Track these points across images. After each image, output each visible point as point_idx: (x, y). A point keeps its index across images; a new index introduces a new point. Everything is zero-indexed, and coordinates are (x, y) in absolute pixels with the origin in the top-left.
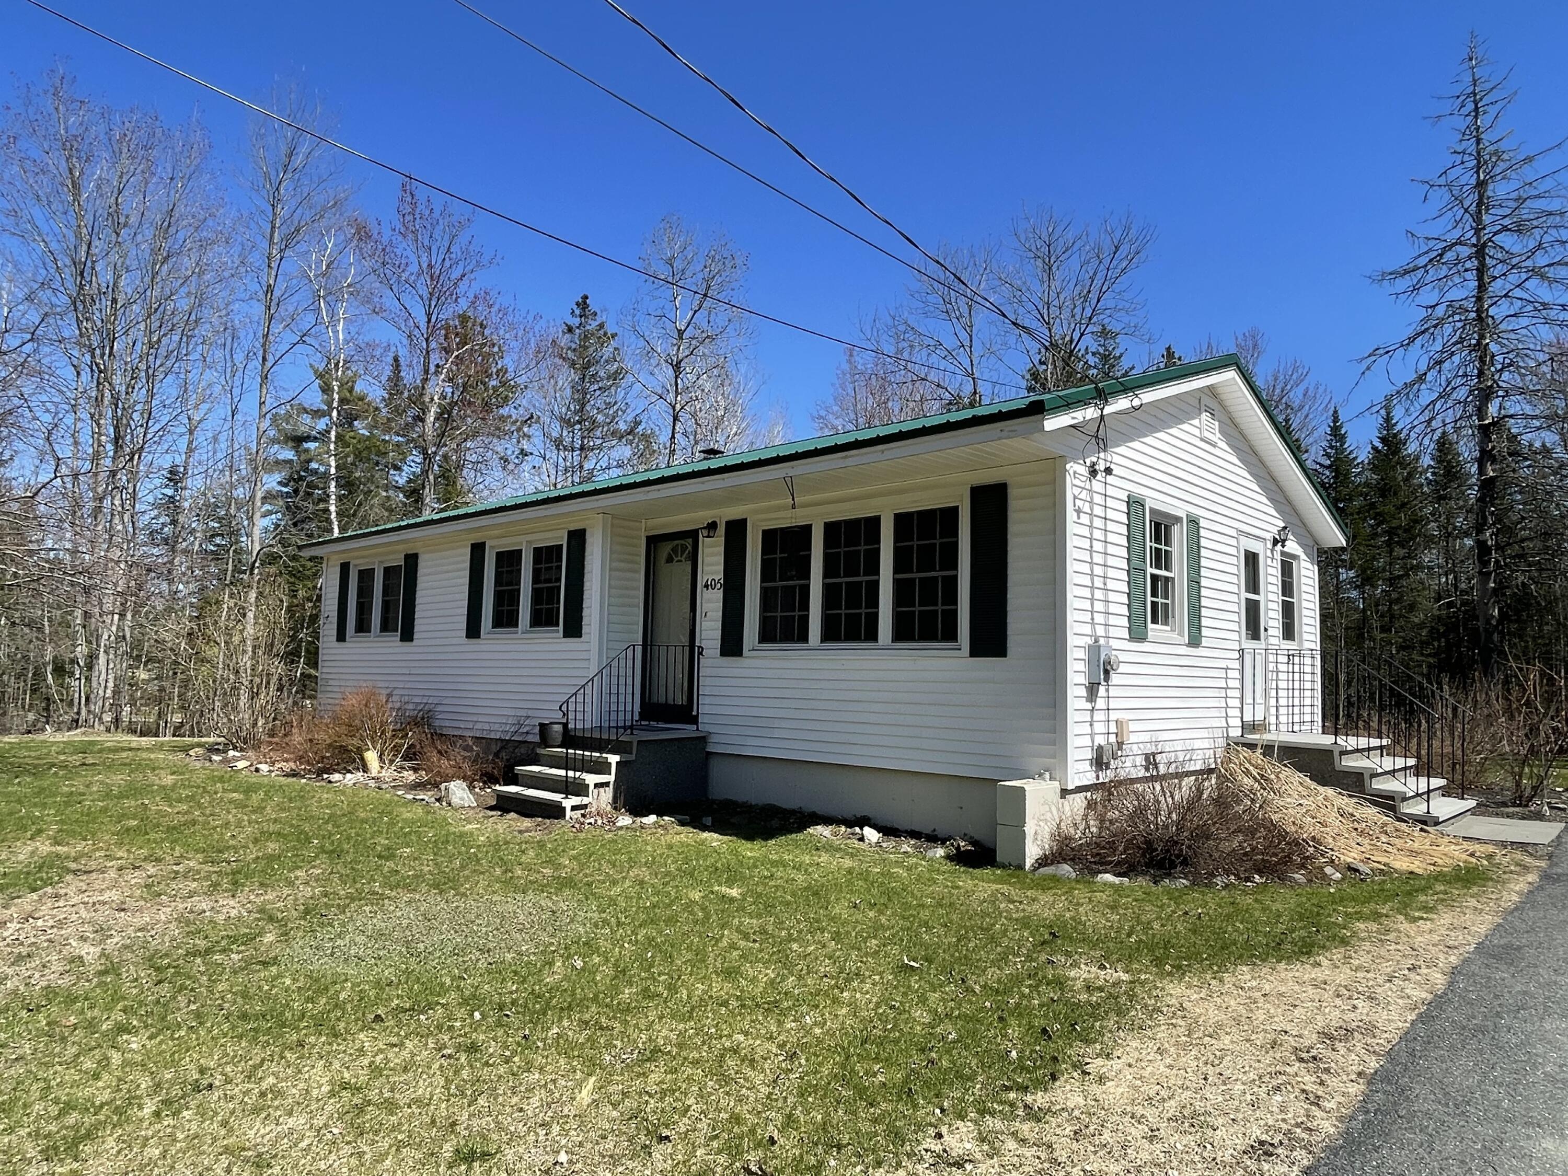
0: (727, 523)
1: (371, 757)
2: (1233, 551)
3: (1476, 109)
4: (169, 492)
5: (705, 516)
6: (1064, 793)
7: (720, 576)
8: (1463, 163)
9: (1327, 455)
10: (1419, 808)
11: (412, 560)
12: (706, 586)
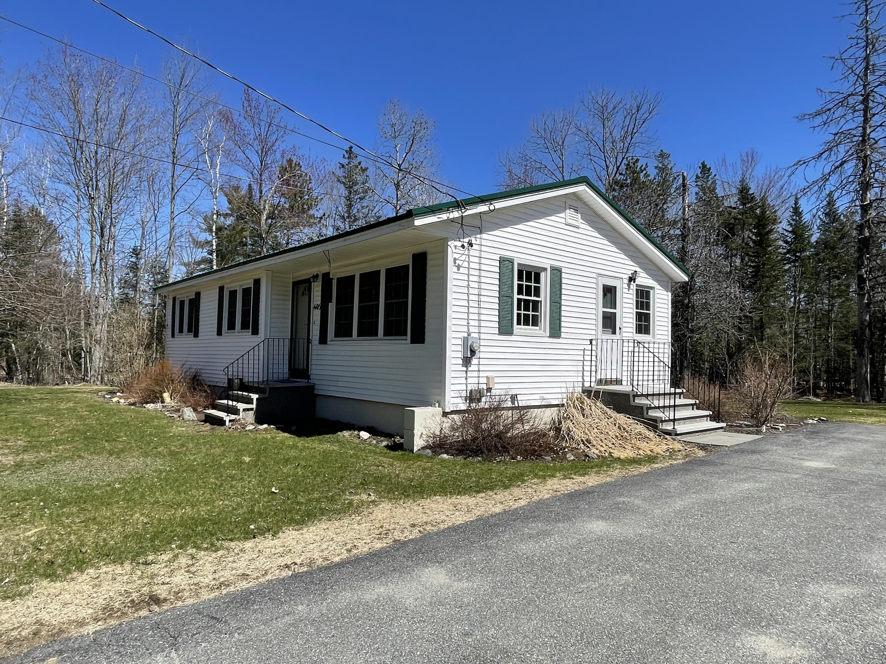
0: (323, 274)
1: (166, 395)
2: (594, 286)
3: (867, 10)
4: (133, 260)
5: (314, 271)
6: (445, 414)
7: (319, 303)
8: (857, 44)
9: (791, 225)
10: (669, 427)
11: (198, 294)
12: (315, 308)
